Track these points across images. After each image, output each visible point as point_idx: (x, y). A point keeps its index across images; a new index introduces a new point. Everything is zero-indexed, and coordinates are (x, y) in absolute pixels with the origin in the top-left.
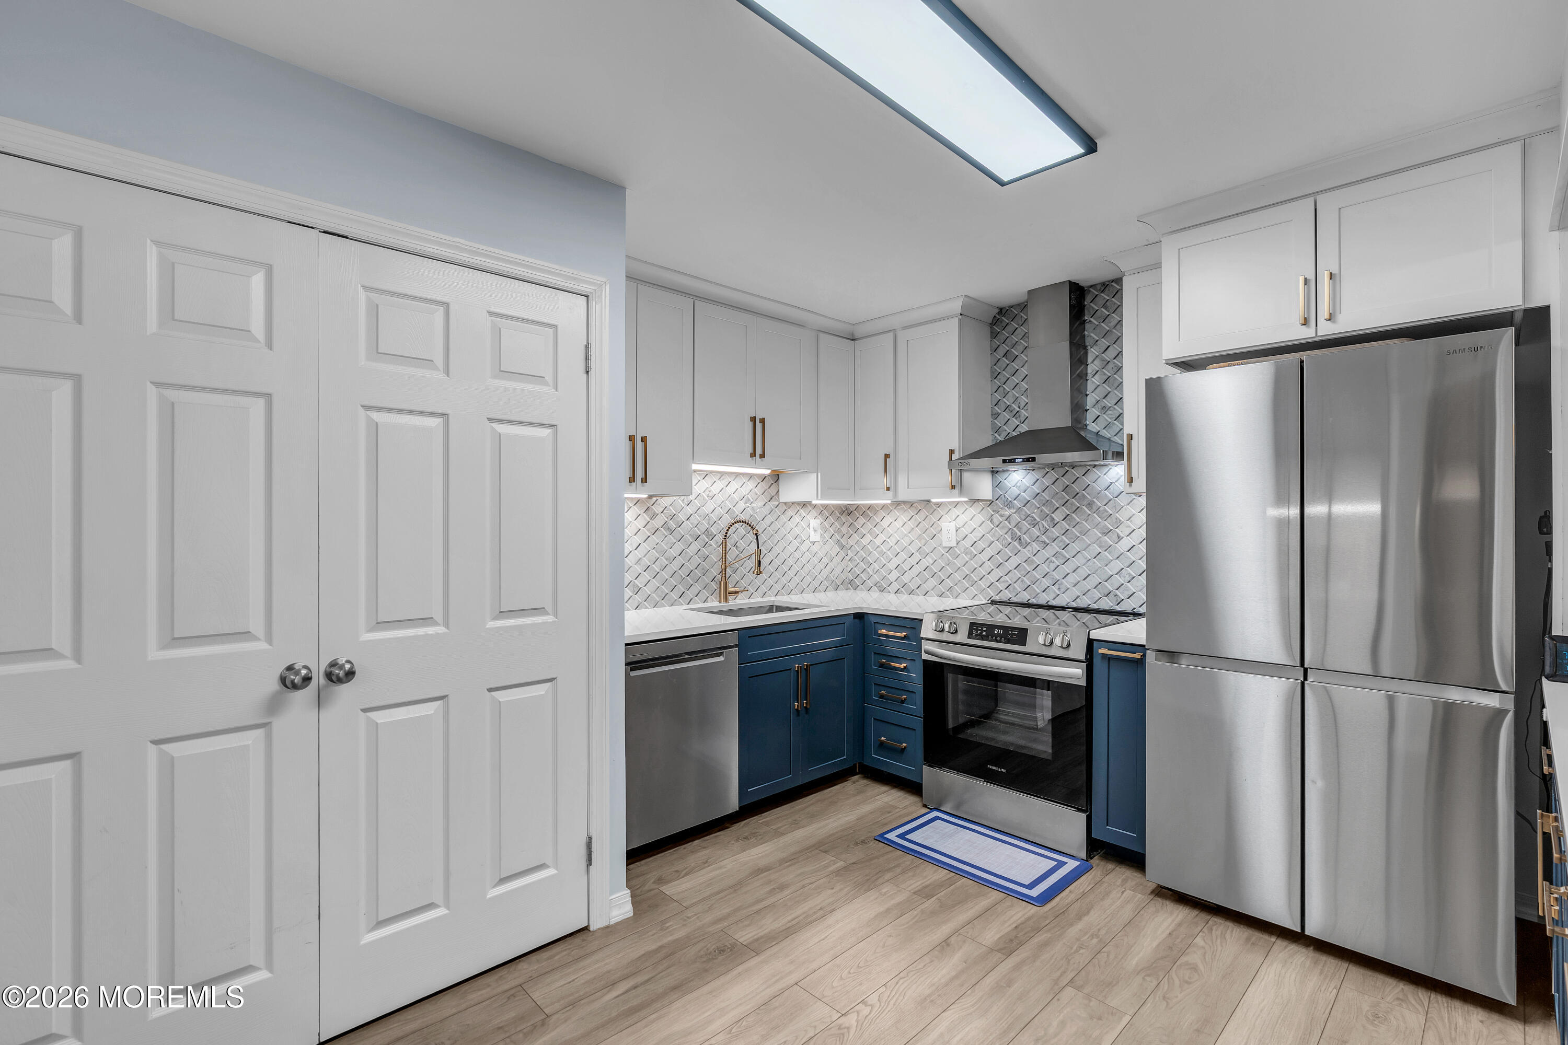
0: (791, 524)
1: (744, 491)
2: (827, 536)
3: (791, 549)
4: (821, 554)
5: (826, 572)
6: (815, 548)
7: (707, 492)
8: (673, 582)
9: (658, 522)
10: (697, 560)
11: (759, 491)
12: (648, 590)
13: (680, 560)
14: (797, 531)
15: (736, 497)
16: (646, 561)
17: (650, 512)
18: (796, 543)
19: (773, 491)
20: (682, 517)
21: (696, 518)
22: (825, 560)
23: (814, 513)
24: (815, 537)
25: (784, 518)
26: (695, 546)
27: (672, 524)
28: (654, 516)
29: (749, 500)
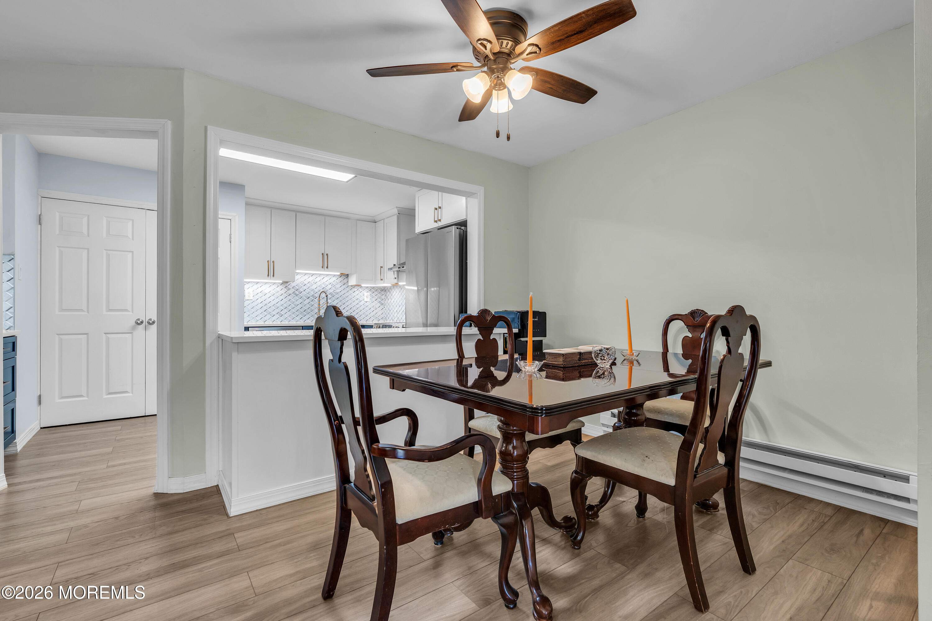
0: (354, 294)
1: (331, 281)
2: (374, 299)
3: (354, 304)
4: (370, 307)
5: (372, 314)
6: (367, 304)
7: (313, 281)
8: (297, 313)
9: (291, 292)
10: (308, 306)
11: (338, 281)
12: (286, 316)
13: (300, 306)
14: (357, 297)
15: (327, 283)
16: (285, 305)
17: (287, 288)
18: (357, 302)
19: (345, 281)
20: (301, 290)
21: (308, 290)
22: (372, 309)
23: (367, 290)
24: (368, 300)
25: (351, 292)
26: (308, 301)
27: (297, 292)
28: (289, 289)
29: (333, 284)
